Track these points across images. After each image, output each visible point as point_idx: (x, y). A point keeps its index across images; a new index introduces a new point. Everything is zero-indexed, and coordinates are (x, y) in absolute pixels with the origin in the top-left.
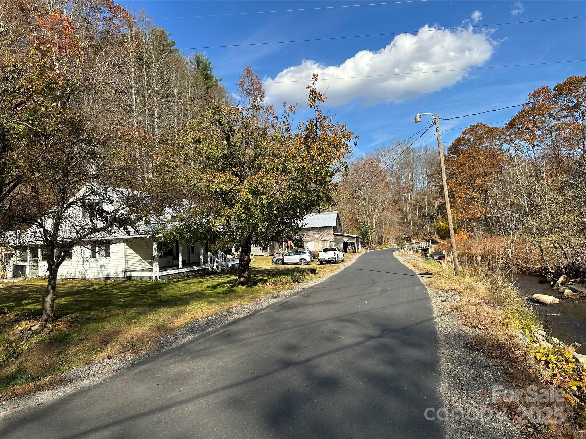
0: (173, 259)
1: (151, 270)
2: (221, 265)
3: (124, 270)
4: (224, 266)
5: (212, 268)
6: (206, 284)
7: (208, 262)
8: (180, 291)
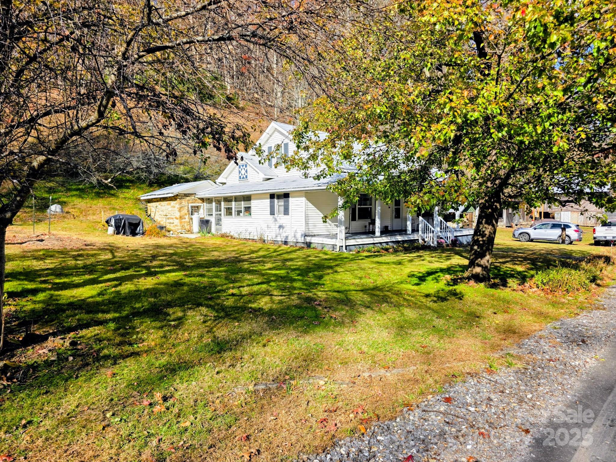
0: (370, 224)
1: (335, 236)
2: (438, 237)
3: (303, 233)
4: (441, 238)
5: (423, 240)
6: (408, 269)
7: (418, 231)
8: (361, 278)
